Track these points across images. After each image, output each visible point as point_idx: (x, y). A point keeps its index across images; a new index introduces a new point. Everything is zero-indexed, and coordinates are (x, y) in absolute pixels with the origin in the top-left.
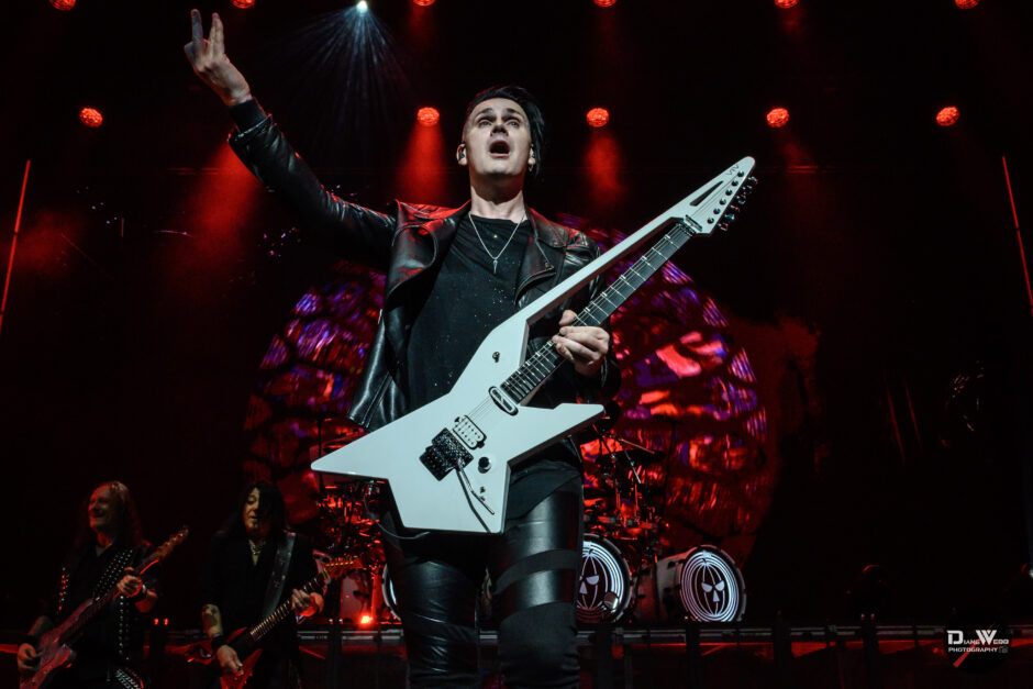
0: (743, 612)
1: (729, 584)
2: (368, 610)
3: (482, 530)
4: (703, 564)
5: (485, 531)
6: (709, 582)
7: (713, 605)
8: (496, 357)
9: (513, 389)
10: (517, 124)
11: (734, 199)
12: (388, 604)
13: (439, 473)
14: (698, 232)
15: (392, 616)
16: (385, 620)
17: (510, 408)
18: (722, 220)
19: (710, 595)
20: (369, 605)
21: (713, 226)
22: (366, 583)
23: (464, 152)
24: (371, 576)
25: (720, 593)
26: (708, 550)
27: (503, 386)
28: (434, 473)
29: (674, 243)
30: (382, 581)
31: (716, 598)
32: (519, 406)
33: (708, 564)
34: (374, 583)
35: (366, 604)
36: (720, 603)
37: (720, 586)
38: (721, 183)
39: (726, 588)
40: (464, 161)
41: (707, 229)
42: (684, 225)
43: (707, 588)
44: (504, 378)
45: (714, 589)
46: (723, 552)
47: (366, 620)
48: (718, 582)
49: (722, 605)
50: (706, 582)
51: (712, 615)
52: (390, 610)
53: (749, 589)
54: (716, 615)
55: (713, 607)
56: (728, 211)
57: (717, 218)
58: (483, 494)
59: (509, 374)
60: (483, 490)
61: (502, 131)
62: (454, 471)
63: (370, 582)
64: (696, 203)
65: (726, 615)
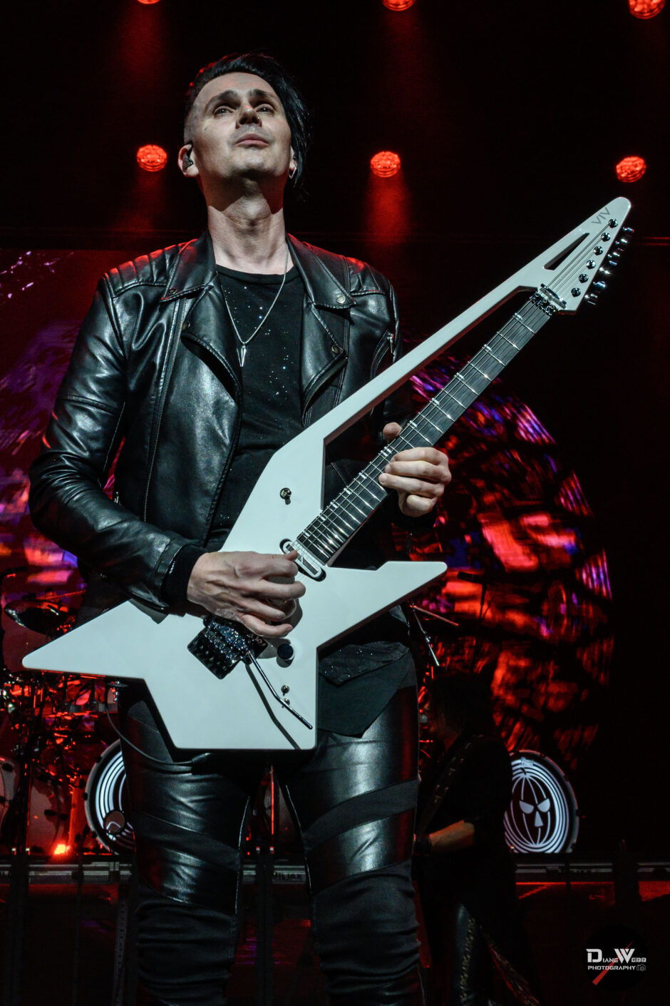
0: (574, 840)
1: (556, 803)
2: (65, 839)
3: (287, 746)
4: (522, 775)
5: (291, 747)
6: (529, 800)
7: (534, 830)
8: (286, 496)
9: (316, 542)
10: (271, 112)
11: (606, 259)
12: (92, 827)
13: (220, 668)
14: (560, 308)
15: (97, 844)
16: (87, 850)
17: (314, 571)
18: (592, 289)
19: (531, 817)
20: (67, 829)
21: (579, 299)
22: (62, 800)
23: (193, 156)
24: (68, 790)
25: (544, 816)
26: (529, 757)
27: (301, 539)
28: (211, 669)
29: (526, 324)
30: (85, 796)
31: (539, 822)
32: (326, 568)
33: (528, 776)
34: (74, 800)
35: (61, 828)
36: (544, 828)
37: (545, 806)
38: (586, 235)
39: (552, 809)
40: (193, 170)
41: (573, 304)
42: (540, 298)
43: (527, 808)
44: (301, 528)
45: (536, 809)
46: (548, 759)
47: (61, 849)
48: (541, 800)
49: (546, 832)
50: (525, 801)
51: (534, 845)
52: (94, 835)
53: (582, 811)
54: (538, 845)
55: (535, 834)
56: (599, 277)
57: (584, 288)
58: (287, 697)
59: (309, 522)
60: (285, 690)
61: (253, 120)
62: (241, 665)
63: (68, 798)
64: (552, 265)
65: (553, 845)
